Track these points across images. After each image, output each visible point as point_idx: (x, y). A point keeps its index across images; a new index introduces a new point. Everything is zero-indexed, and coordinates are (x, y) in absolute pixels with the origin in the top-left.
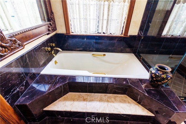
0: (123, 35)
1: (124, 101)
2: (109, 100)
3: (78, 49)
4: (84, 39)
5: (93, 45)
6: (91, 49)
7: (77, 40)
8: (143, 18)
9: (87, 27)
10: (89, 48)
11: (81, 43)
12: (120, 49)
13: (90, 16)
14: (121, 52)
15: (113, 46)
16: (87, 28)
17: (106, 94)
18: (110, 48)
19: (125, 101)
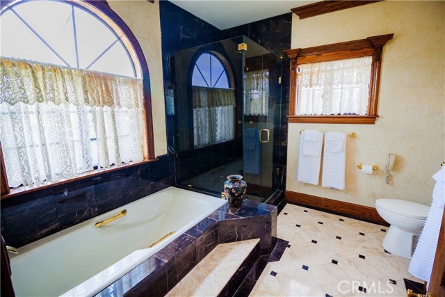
0: (147, 160)
1: (225, 253)
2: (208, 268)
3: (44, 231)
4: (63, 193)
5: (90, 200)
6: (86, 213)
7: (38, 202)
8: (167, 128)
9: (68, 161)
10: (81, 212)
11: (51, 209)
12: (149, 187)
13: (72, 135)
14: (153, 191)
15: (137, 186)
16: (69, 164)
17: (197, 266)
18: (131, 193)
19: (225, 251)
